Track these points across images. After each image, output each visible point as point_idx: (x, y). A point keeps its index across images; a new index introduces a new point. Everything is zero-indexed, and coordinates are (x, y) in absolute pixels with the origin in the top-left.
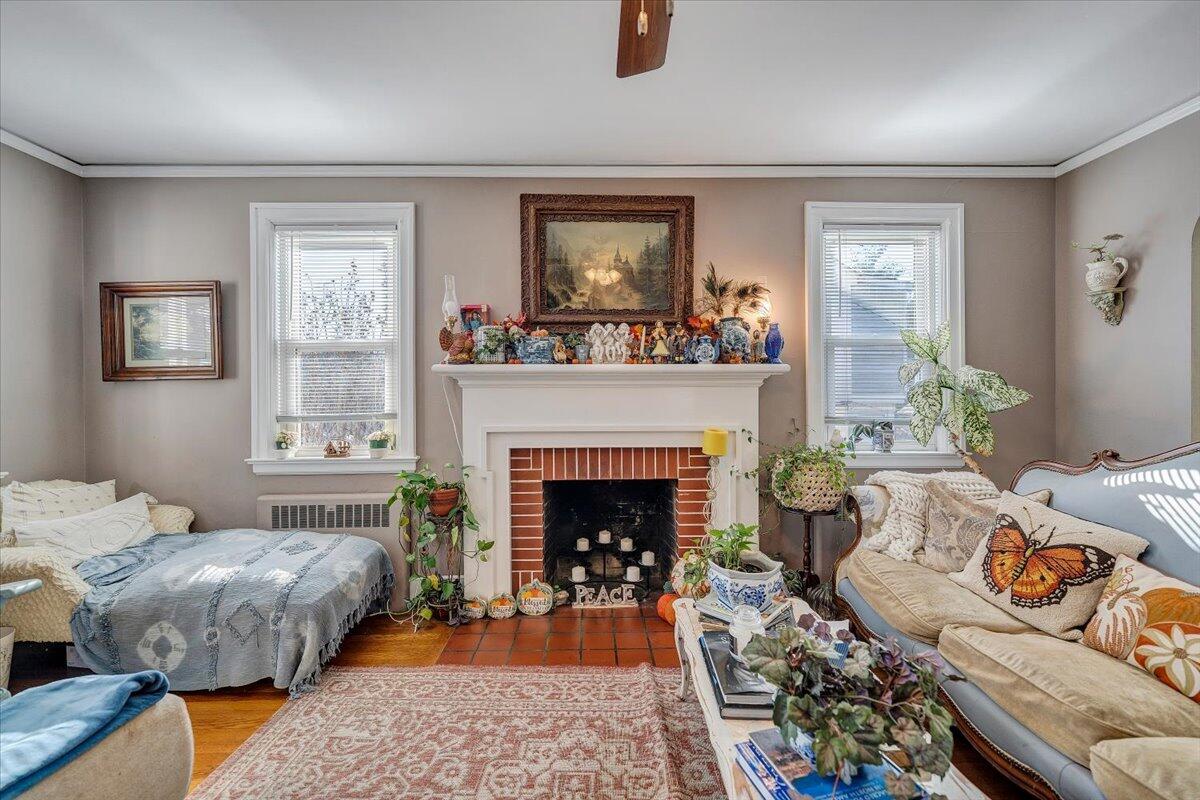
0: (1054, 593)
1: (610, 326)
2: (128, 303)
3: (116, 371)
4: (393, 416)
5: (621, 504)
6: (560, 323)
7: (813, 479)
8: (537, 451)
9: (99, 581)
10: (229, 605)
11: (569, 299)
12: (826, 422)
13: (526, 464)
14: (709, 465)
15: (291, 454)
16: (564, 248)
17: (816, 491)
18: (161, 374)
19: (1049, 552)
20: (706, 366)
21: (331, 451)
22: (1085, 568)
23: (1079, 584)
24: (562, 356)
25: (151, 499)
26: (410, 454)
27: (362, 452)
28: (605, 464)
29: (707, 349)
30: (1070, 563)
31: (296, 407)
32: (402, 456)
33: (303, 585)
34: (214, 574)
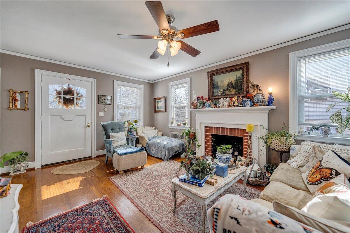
0: (318, 182)
1: (225, 99)
2: (157, 101)
3: (155, 111)
4: (187, 119)
5: (236, 143)
6: (216, 99)
7: (276, 140)
8: (210, 127)
9: (150, 140)
10: (159, 145)
11: (218, 93)
12: (298, 124)
13: (208, 130)
14: (248, 134)
15: (173, 125)
16: (217, 82)
17: (277, 144)
18: (159, 111)
19: (324, 169)
20: (248, 107)
21: (178, 125)
22: (330, 176)
23: (326, 181)
24: (213, 106)
25: (158, 130)
26: (189, 126)
27: (182, 125)
28: (224, 131)
29: (248, 103)
30: (326, 173)
31: (174, 117)
32: (188, 126)
33: (167, 145)
34: (159, 141)
